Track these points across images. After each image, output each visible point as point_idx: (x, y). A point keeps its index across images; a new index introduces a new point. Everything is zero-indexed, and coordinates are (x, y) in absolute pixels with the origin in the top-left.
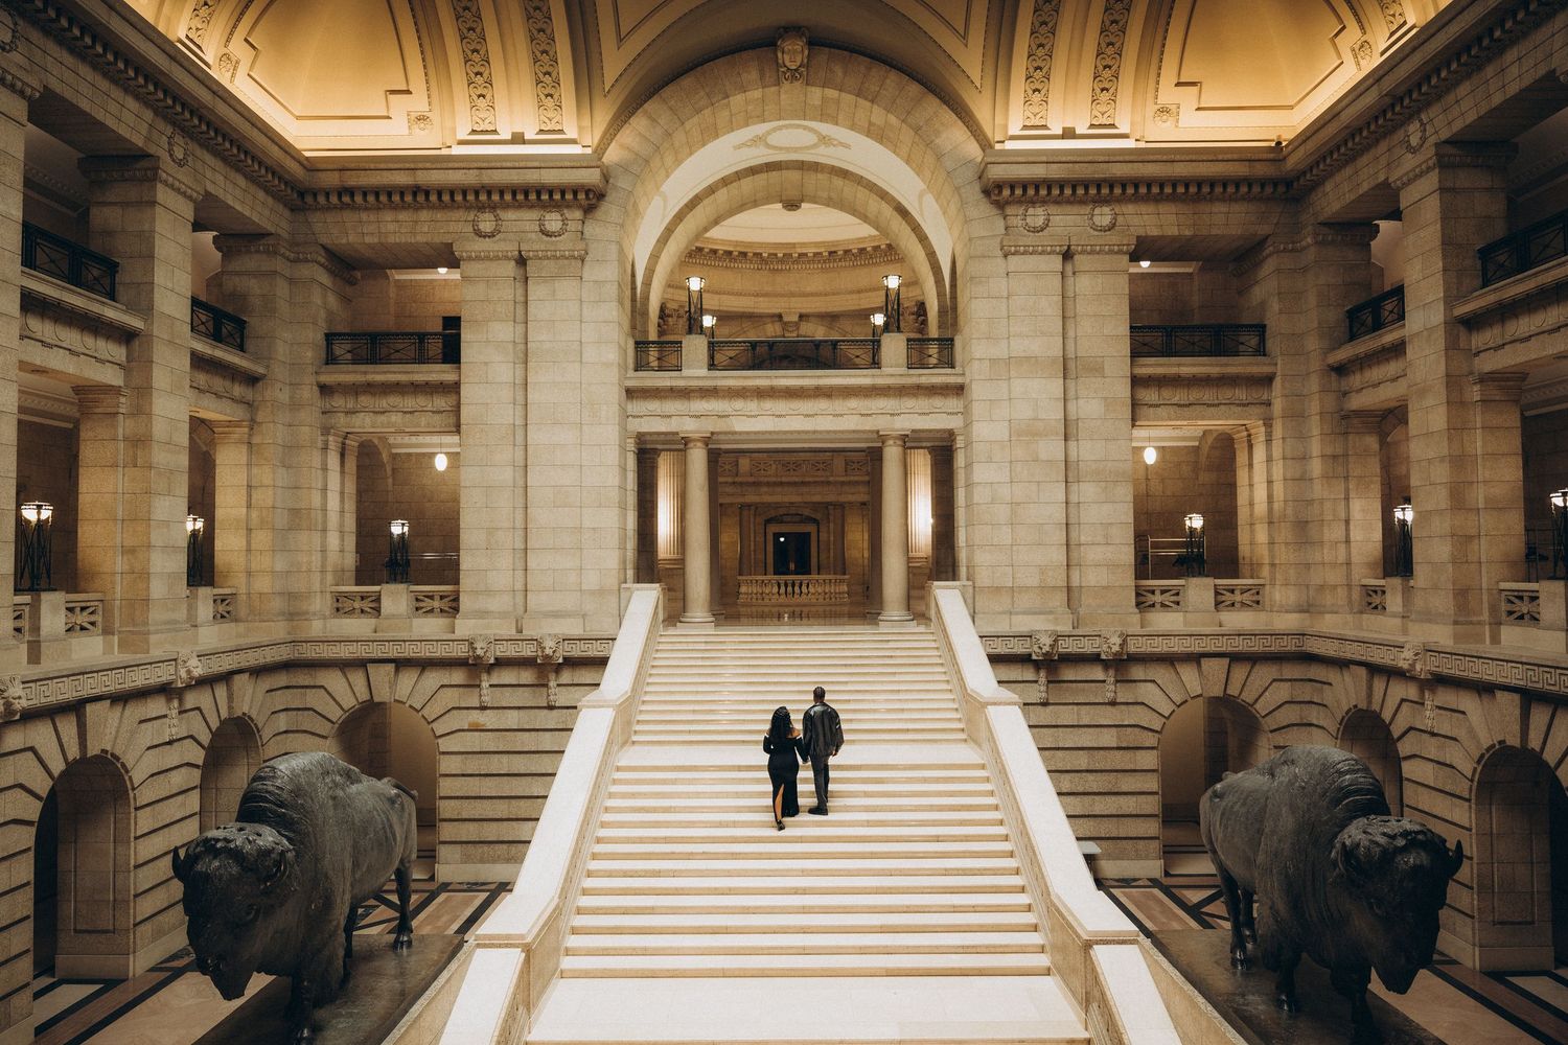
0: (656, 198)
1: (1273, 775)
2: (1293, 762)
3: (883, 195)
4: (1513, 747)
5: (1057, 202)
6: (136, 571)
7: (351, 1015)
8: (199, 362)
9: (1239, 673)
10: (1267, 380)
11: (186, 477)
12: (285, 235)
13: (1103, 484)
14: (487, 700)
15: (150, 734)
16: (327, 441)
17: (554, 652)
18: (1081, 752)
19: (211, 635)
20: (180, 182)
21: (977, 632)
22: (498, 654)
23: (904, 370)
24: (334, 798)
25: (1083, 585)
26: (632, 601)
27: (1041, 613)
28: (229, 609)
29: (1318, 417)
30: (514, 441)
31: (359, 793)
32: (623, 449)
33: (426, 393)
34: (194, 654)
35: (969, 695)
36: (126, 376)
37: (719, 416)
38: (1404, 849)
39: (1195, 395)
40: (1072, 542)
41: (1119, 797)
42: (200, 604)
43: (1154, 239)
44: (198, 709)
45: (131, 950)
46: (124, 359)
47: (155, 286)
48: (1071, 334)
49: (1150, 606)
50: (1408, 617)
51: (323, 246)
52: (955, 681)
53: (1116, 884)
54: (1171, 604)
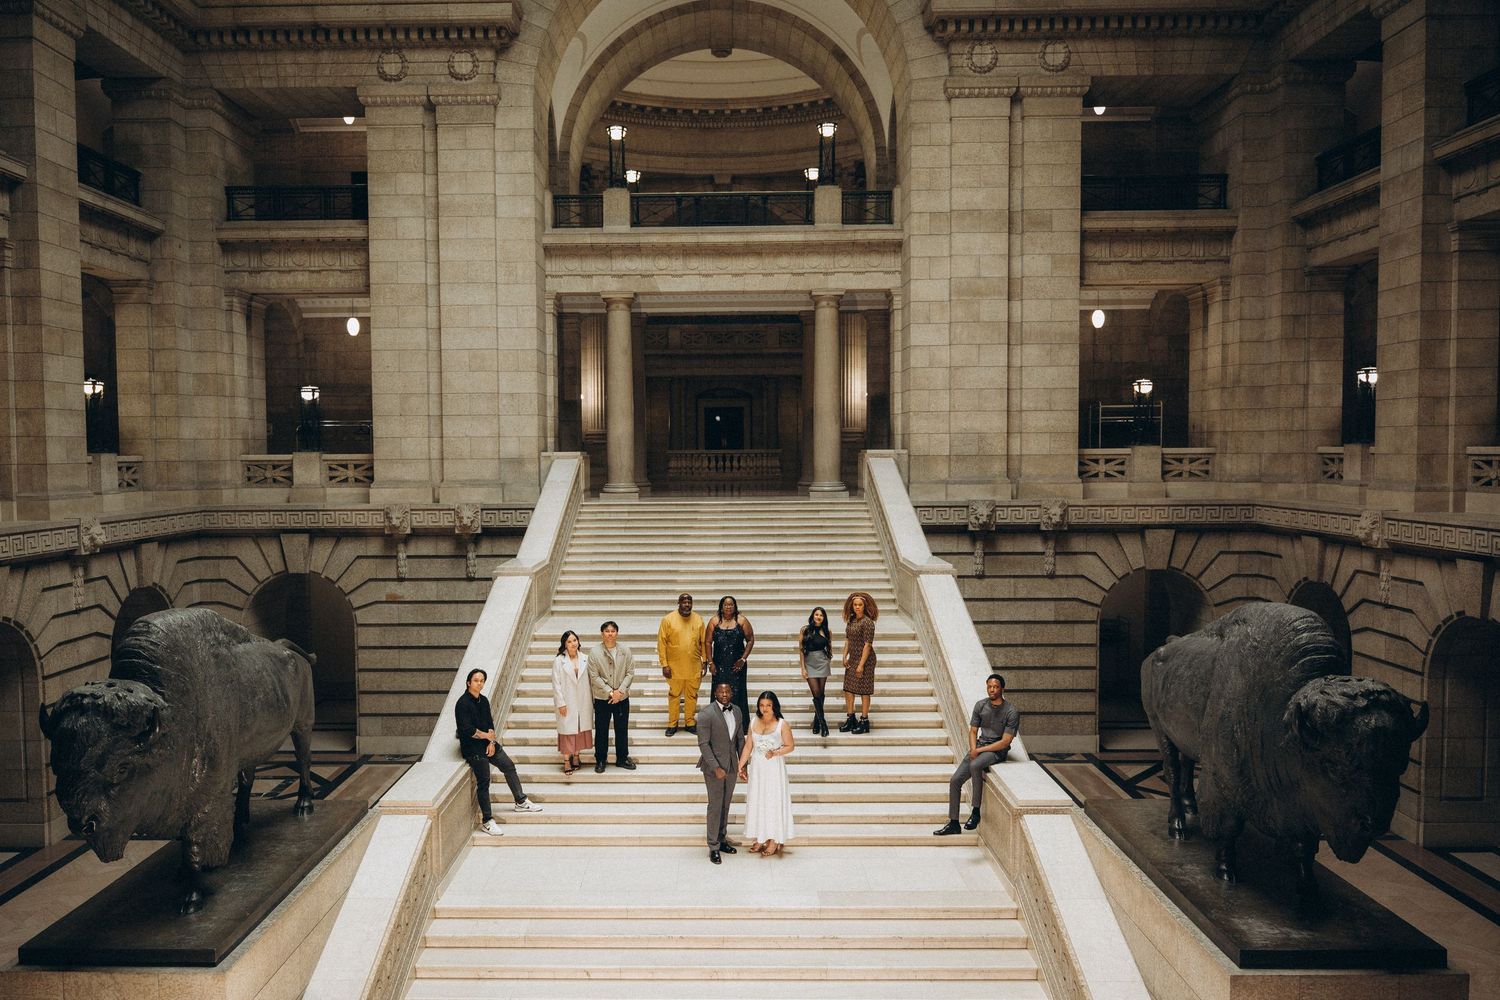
0: (574, 39)
1: (1222, 636)
2: (1244, 621)
3: (819, 37)
4: (1473, 618)
5: (1007, 40)
6: (32, 433)
7: (245, 879)
8: (88, 214)
9: (1185, 545)
10: (1228, 235)
11: (80, 338)
12: (177, 78)
13: (1048, 347)
14: (405, 571)
15: (53, 603)
16: (232, 302)
17: (472, 522)
18: (1017, 626)
19: (116, 503)
20: (58, 16)
21: (912, 502)
22: (415, 524)
23: (838, 225)
24: (216, 656)
25: (1024, 452)
26: (552, 469)
27: (979, 483)
28: (135, 477)
29: (1280, 274)
30: (427, 302)
31: (247, 653)
32: (541, 311)
33: (333, 251)
34: (98, 522)
35: (902, 564)
36: (11, 228)
37: (643, 276)
38: (1366, 710)
39: (1147, 251)
40: (1014, 408)
41: (1054, 672)
42: (104, 471)
43: (1111, 80)
44: (105, 578)
45: (46, 819)
46: (8, 209)
47: (37, 131)
48: (1017, 185)
49: (1092, 476)
50: (1367, 485)
51: (219, 92)
52: (887, 550)
53: (1048, 758)
54: (1115, 474)
